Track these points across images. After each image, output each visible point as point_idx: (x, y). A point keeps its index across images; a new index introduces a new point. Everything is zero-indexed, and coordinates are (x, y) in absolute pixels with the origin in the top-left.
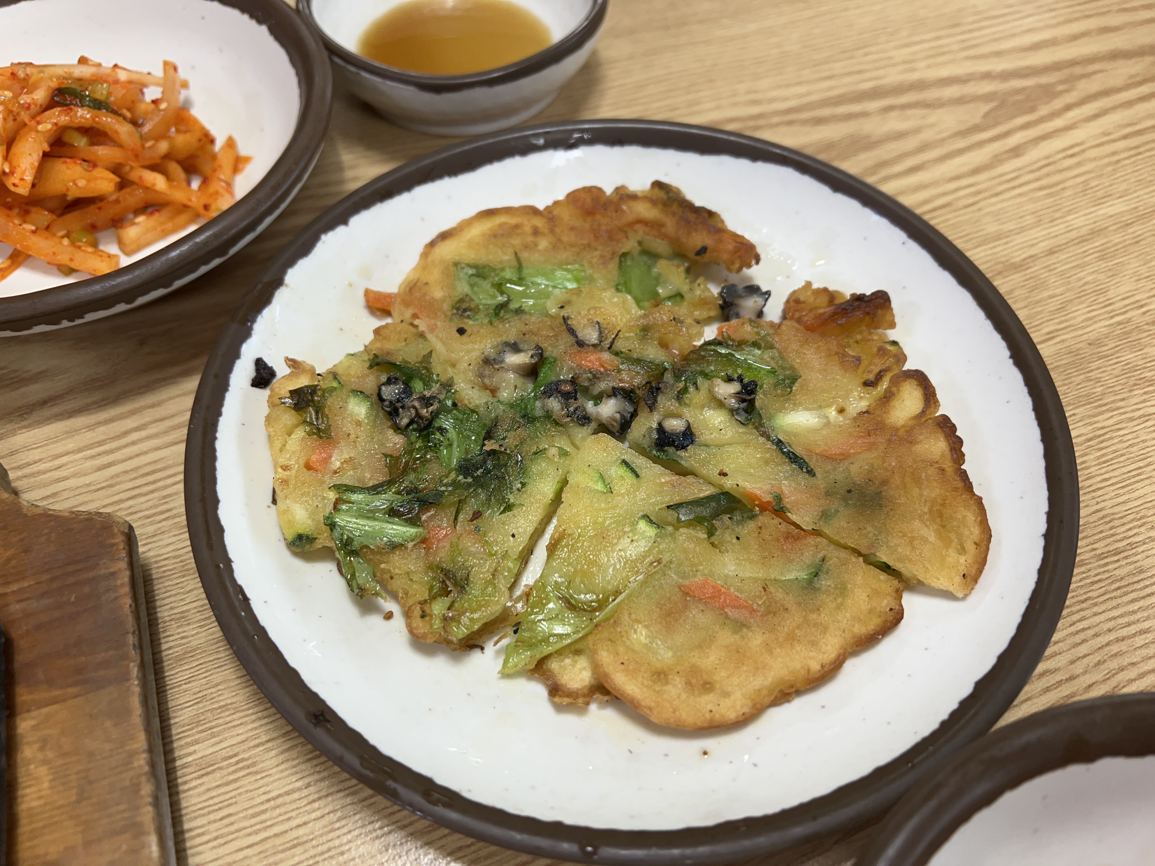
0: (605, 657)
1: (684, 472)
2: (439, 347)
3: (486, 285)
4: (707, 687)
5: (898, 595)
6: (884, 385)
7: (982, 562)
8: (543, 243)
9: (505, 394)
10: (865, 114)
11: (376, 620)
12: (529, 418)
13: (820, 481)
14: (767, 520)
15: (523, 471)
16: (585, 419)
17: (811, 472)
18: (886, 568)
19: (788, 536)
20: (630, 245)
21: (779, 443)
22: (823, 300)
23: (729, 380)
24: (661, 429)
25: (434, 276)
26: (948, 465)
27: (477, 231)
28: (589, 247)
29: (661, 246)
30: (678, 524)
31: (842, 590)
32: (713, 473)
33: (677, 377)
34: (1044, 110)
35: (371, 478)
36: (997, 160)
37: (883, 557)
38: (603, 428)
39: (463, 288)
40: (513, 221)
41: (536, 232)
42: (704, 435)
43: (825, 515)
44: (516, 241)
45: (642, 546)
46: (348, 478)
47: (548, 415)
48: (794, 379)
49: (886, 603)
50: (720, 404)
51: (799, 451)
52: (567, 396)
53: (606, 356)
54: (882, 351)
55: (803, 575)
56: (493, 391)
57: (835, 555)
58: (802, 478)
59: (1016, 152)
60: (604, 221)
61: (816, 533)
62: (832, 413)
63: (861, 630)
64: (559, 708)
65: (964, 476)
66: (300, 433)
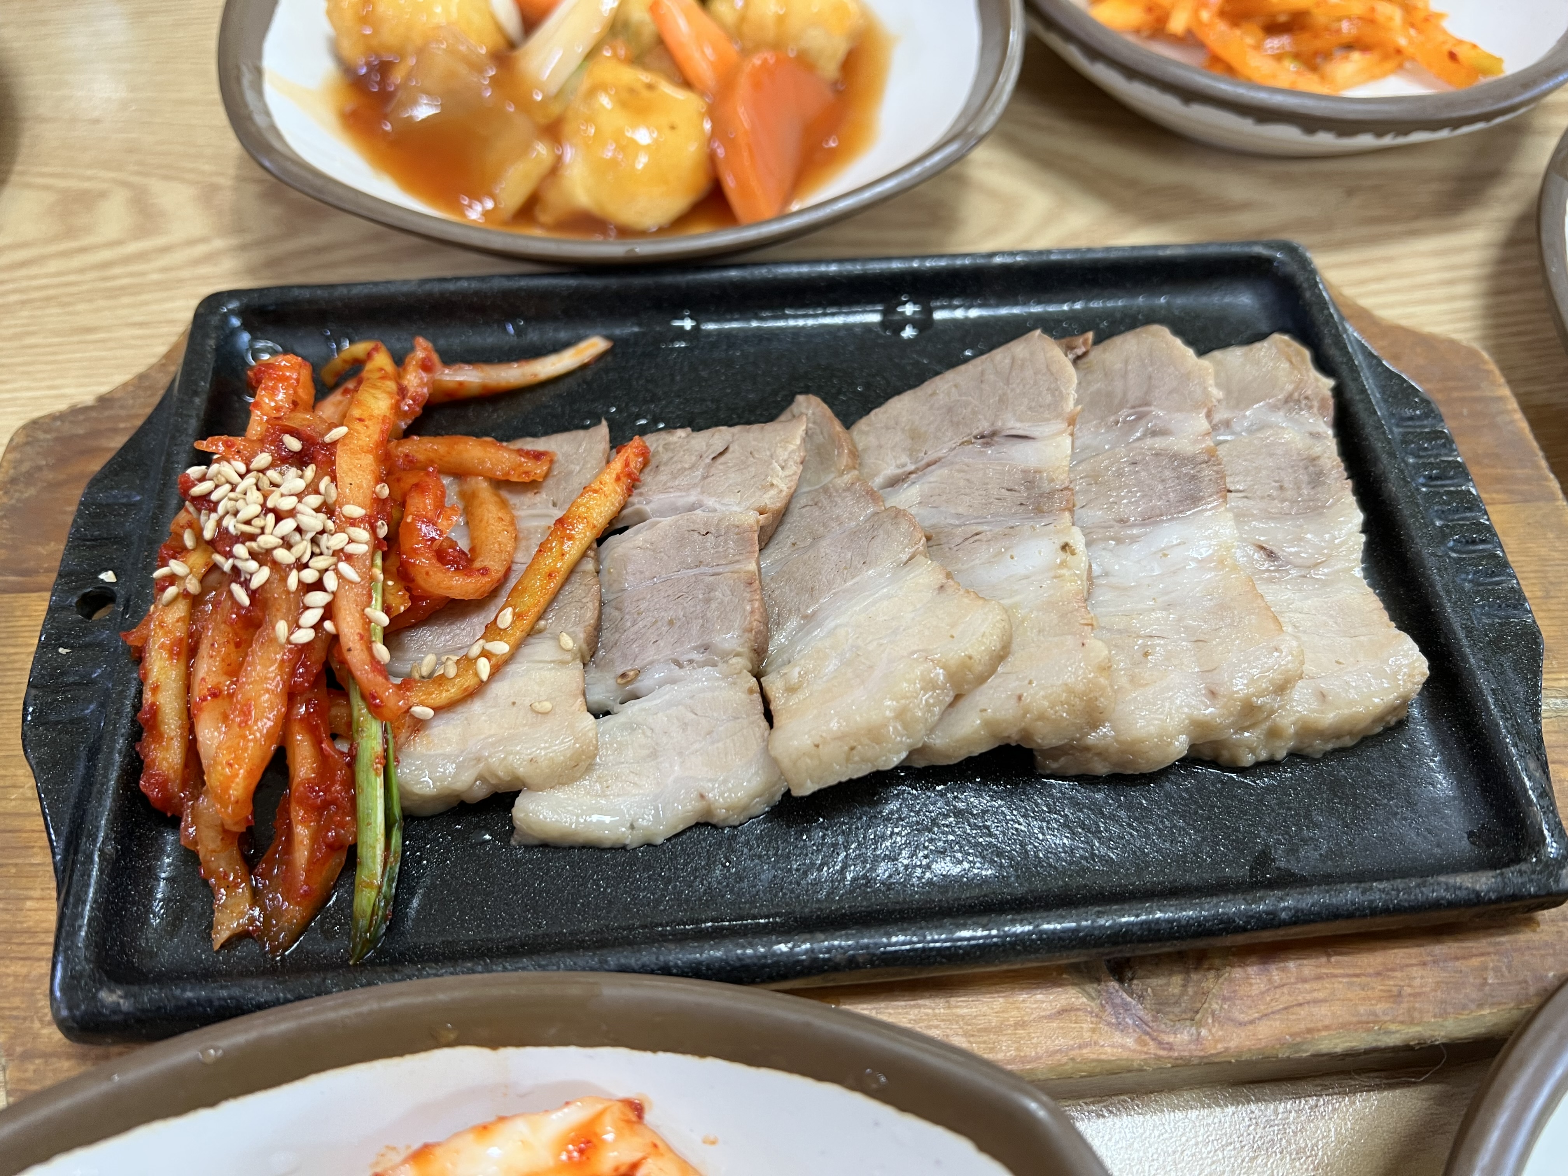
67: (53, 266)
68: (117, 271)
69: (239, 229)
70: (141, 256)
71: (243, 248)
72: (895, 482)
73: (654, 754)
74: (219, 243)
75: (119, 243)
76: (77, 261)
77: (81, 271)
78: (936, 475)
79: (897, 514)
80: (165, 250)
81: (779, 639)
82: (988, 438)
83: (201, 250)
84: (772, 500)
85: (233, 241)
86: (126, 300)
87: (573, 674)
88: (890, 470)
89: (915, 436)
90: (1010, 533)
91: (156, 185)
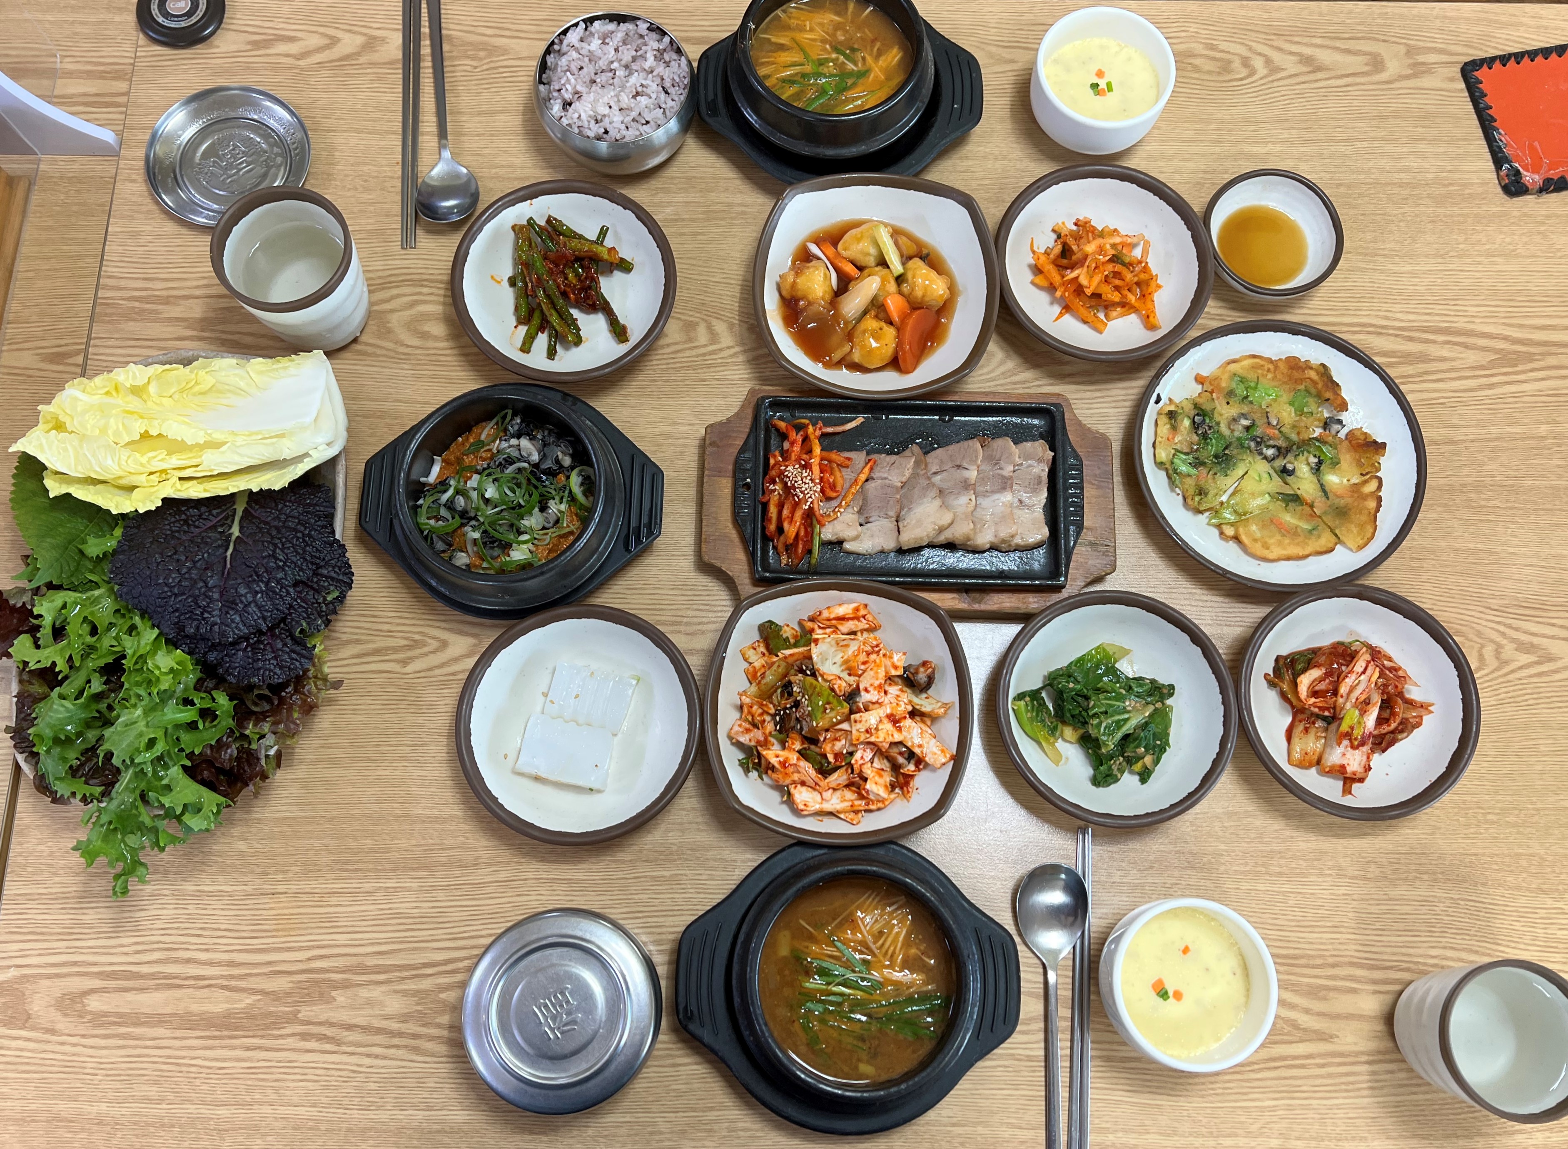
0: (1241, 530)
1: (1286, 484)
2: (1219, 408)
3: (1242, 386)
4: (1268, 548)
5: (1336, 544)
6: (1367, 477)
7: (1366, 544)
8: (1270, 376)
9: (1236, 434)
10: (1434, 342)
11: (1174, 494)
12: (1242, 447)
13: (1329, 503)
14: (1307, 509)
15: (1235, 464)
16: (1261, 454)
17: (1328, 498)
18: (1336, 535)
19: (1311, 515)
20: (1302, 387)
21: (1322, 485)
22: (1362, 437)
23: (1315, 456)
24: (1285, 466)
25: (1225, 377)
26: (1373, 512)
27: (1247, 363)
28: (1285, 383)
29: (1313, 391)
30: (1278, 499)
31: (1319, 537)
32: (1296, 488)
33: (1298, 448)
34: (1520, 368)
35: (1186, 450)
36: (1480, 388)
37: (1337, 532)
38: (1265, 458)
39: (1234, 385)
40: (1262, 363)
41: (1269, 370)
42: (1298, 473)
43: (1325, 513)
44: (1260, 371)
45: (1264, 502)
46: (1178, 447)
47: (1249, 448)
48: (1338, 463)
49: (1331, 545)
50: (1308, 464)
51: (1327, 489)
52: (1258, 444)
53: (1277, 432)
54: (1373, 465)
55: (1310, 528)
56: (1233, 431)
57: (1322, 526)
58: (1324, 499)
59: (1491, 386)
60: (1296, 375)
61: (1320, 517)
62: (1345, 481)
63: (1319, 549)
64: (1221, 538)
65: (1376, 517)
66: (1168, 426)
67: (688, 353)
68: (707, 357)
69: (742, 344)
70: (713, 352)
71: (745, 351)
72: (935, 473)
73: (872, 536)
74: (737, 349)
75: (705, 346)
76: (694, 352)
77: (697, 356)
78: (945, 474)
79: (934, 485)
80: (721, 350)
81: (903, 513)
82: (959, 467)
83: (732, 351)
84: (904, 479)
85: (741, 349)
86: (713, 369)
87: (856, 517)
88: (934, 470)
89: (942, 462)
90: (959, 493)
91: (714, 322)
